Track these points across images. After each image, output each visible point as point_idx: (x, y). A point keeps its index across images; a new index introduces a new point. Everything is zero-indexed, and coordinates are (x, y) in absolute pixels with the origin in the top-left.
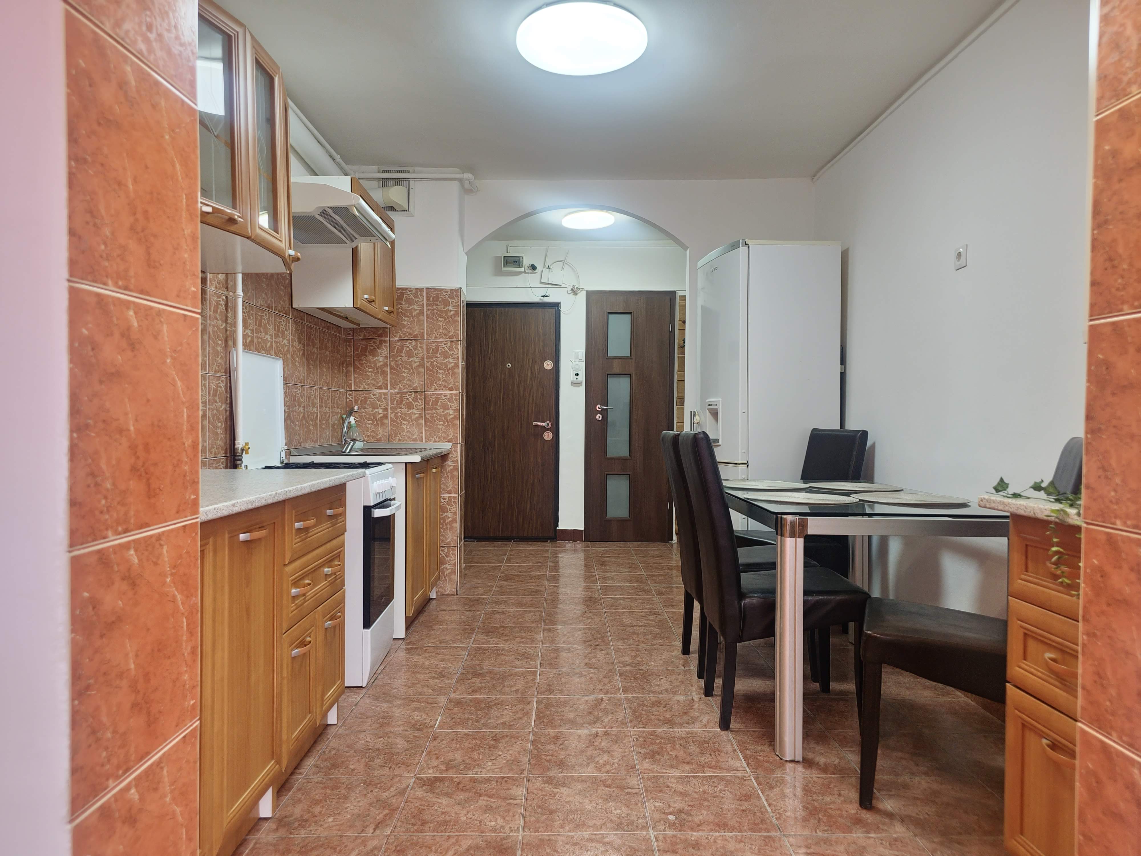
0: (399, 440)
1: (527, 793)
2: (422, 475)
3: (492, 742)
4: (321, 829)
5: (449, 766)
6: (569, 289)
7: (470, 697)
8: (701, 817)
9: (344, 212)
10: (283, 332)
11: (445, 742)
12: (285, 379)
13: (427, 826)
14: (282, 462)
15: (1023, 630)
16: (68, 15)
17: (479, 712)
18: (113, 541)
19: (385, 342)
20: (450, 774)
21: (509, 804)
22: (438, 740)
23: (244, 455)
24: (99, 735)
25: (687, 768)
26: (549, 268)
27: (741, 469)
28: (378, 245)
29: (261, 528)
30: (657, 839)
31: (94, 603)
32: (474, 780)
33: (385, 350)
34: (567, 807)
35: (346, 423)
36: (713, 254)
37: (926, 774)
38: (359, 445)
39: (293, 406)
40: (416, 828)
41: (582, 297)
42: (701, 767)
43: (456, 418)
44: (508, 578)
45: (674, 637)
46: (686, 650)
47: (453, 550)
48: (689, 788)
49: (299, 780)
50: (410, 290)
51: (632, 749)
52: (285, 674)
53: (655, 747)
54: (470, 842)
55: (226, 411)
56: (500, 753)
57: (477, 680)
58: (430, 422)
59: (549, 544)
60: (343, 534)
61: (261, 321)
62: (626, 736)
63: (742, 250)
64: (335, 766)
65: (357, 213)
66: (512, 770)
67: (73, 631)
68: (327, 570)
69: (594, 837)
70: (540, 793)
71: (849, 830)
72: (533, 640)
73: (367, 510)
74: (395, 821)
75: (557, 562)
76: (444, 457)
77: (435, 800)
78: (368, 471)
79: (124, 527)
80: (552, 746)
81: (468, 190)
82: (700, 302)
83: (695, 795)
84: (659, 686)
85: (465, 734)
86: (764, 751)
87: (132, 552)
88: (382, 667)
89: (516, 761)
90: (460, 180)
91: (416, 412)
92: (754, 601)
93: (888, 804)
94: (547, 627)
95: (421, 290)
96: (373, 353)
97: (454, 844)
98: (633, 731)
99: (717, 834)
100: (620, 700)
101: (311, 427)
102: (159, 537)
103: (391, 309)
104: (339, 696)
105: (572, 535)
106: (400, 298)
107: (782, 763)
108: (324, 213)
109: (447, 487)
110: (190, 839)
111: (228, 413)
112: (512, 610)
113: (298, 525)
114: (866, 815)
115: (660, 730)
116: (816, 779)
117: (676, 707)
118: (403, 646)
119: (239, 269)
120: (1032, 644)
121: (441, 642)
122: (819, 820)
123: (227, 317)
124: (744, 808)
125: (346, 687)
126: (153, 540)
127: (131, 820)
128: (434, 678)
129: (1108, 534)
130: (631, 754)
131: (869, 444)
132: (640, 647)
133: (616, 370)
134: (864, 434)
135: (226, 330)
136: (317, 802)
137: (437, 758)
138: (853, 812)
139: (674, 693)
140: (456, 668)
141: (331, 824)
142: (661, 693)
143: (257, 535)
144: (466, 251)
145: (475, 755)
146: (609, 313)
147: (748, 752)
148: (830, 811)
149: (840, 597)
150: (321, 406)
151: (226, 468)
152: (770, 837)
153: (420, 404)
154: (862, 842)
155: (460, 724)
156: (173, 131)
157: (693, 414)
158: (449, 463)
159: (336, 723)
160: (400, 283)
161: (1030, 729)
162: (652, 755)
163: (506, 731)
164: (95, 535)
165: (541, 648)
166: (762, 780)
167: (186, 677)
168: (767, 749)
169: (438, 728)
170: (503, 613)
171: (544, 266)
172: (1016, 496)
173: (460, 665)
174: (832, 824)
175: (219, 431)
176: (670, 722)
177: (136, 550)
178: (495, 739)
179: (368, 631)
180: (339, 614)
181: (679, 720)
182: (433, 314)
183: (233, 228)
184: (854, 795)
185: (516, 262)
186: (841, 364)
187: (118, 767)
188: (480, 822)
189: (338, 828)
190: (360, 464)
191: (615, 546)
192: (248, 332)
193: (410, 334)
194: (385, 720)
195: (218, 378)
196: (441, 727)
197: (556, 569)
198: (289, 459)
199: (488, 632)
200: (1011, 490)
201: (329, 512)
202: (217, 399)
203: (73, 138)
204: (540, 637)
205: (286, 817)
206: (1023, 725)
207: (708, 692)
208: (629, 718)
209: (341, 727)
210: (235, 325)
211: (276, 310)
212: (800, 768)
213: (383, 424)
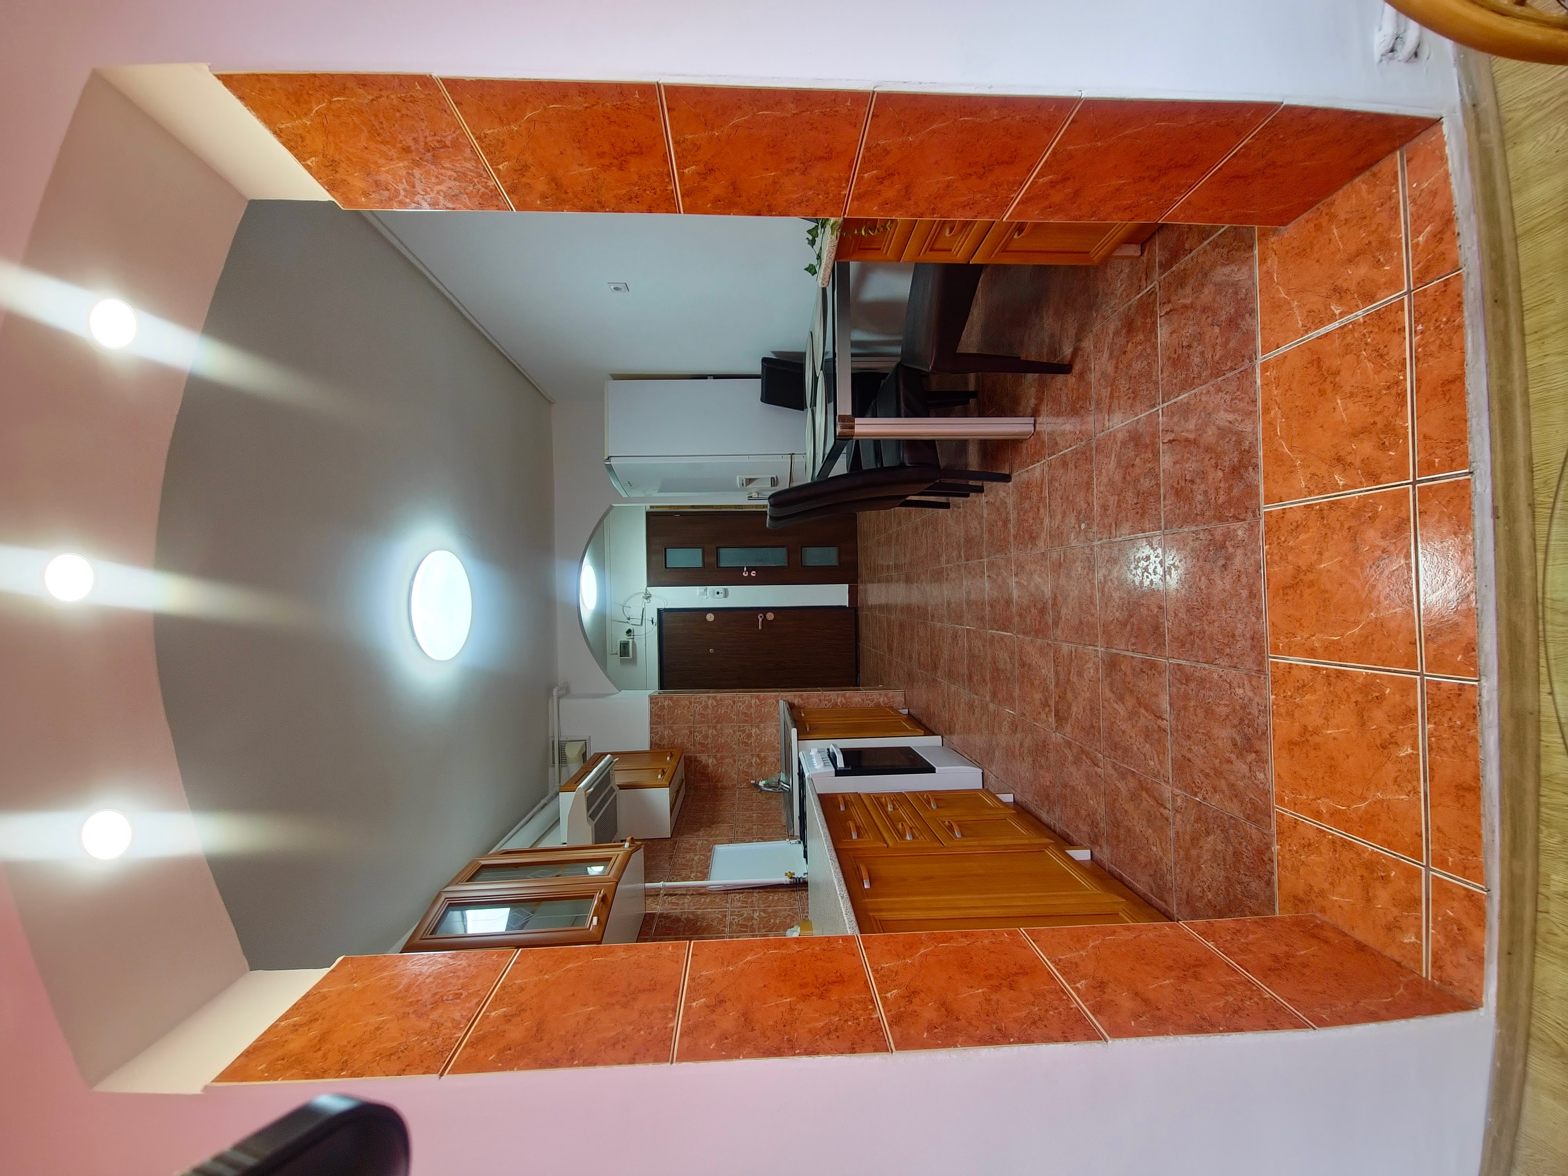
0: (778, 743)
1: (1066, 641)
2: (807, 726)
3: (1026, 668)
4: (1099, 810)
5: (1045, 704)
6: (646, 601)
7: (989, 685)
8: (1082, 502)
9: (590, 800)
10: (691, 845)
11: (1027, 707)
12: (731, 842)
13: (1094, 724)
14: (800, 843)
15: (927, 252)
16: (452, 1072)
17: (1002, 678)
18: (881, 1012)
19: (696, 757)
20: (1052, 703)
21: (1076, 656)
22: (1024, 712)
23: (795, 876)
24: (1037, 1018)
25: (1042, 511)
26: (629, 619)
27: (796, 459)
28: (617, 767)
29: (858, 869)
30: (1101, 539)
31: (931, 1027)
32: (1057, 684)
33: (704, 758)
34: (1077, 610)
35: (766, 789)
36: (615, 484)
37: (1042, 318)
38: (783, 778)
39: (752, 834)
40: (1096, 734)
41: (653, 590)
42: (1041, 499)
43: (758, 697)
44: (890, 650)
45: (936, 515)
46: (946, 506)
47: (868, 696)
48: (1059, 511)
49: (1060, 826)
50: (652, 738)
51: (1029, 555)
52: (976, 843)
53: (1026, 536)
54: (1107, 690)
55: (759, 892)
56: (1034, 662)
57: (975, 678)
58: (763, 719)
59: (862, 614)
60: (859, 795)
61: (683, 865)
62: (1018, 559)
63: (613, 462)
64: (1048, 797)
65: (592, 789)
66: (1047, 653)
67: (955, 1046)
68: (890, 808)
69: (1100, 589)
70: (1066, 631)
71: (1089, 384)
72: (941, 630)
73: (839, 773)
74: (1092, 750)
75: (875, 606)
76: (791, 707)
77: (1073, 716)
78: (807, 775)
79: (869, 1003)
80: (1028, 620)
81: (566, 692)
82: (655, 494)
83: (1064, 506)
84: (976, 529)
85: (1020, 690)
86: (1027, 448)
87: (889, 995)
88: (966, 756)
89: (1041, 649)
90: (559, 698)
91: (754, 731)
92: (906, 456)
93: (1068, 351)
94: (930, 619)
95: (651, 729)
96: (706, 766)
97: (1109, 703)
98: (1013, 552)
99: (1095, 490)
100: (989, 562)
101: (770, 818)
102: (875, 971)
103: (669, 754)
104: (990, 793)
105: (853, 594)
106: (659, 746)
107: (1036, 433)
108: (592, 816)
109: (816, 703)
110: (1114, 932)
111: (761, 891)
112: (916, 647)
113: (854, 836)
114: (1077, 368)
115: (1012, 531)
116: (1049, 407)
117: (993, 517)
118: (947, 737)
119: (641, 885)
120: (938, 246)
121: (944, 706)
122: (1082, 407)
123: (681, 894)
124: (1074, 467)
125: (983, 787)
126: (878, 976)
127: (1101, 986)
128: (974, 713)
129: (852, 200)
130: (1033, 556)
131: (774, 357)
132: (944, 543)
133: (714, 560)
134: (765, 360)
135: (692, 894)
136: (1078, 812)
137: (1040, 713)
138: (1074, 379)
139: (982, 517)
140: (965, 694)
141: (1095, 802)
142: (982, 528)
143: (864, 874)
144: (617, 691)
145: (1036, 683)
146: (666, 567)
147: (1028, 461)
148: (1074, 398)
149: (901, 387)
150: (752, 810)
151: (807, 890)
152: (1096, 449)
153: (747, 727)
154: (1098, 375)
155: (1011, 694)
156: (541, 971)
157: (750, 498)
158: (796, 702)
159: (1012, 795)
160: (647, 747)
161: (1006, 247)
162: (1033, 538)
163: (1017, 657)
164: (876, 1029)
165: (947, 624)
166: (1050, 451)
167: (986, 942)
168: (1024, 445)
169: (1015, 712)
170: (919, 654)
171: (627, 622)
172: (819, 257)
173: (962, 691)
174: (1084, 397)
175: (776, 898)
176: (1006, 522)
177: (887, 992)
178: (1023, 665)
179: (937, 769)
180: (925, 796)
181: (1004, 515)
182: (672, 718)
183: (610, 898)
184: (1061, 377)
185: (624, 646)
186: (706, 378)
187: (1061, 999)
188: (1091, 681)
189: (1098, 797)
190: (799, 779)
191: (861, 559)
192: (693, 875)
193: (689, 737)
194: (1010, 753)
195: (733, 900)
196: (1014, 710)
197: (881, 608)
198: (797, 836)
199: (935, 668)
200: (815, 262)
201: (842, 808)
202: (750, 901)
203: (555, 1063)
204: (938, 625)
205: (1090, 838)
206: (1003, 251)
207: (980, 490)
208: (1003, 556)
209: (1016, 791)
210: (687, 888)
211: (672, 852)
212: (1040, 420)
213: (765, 758)
